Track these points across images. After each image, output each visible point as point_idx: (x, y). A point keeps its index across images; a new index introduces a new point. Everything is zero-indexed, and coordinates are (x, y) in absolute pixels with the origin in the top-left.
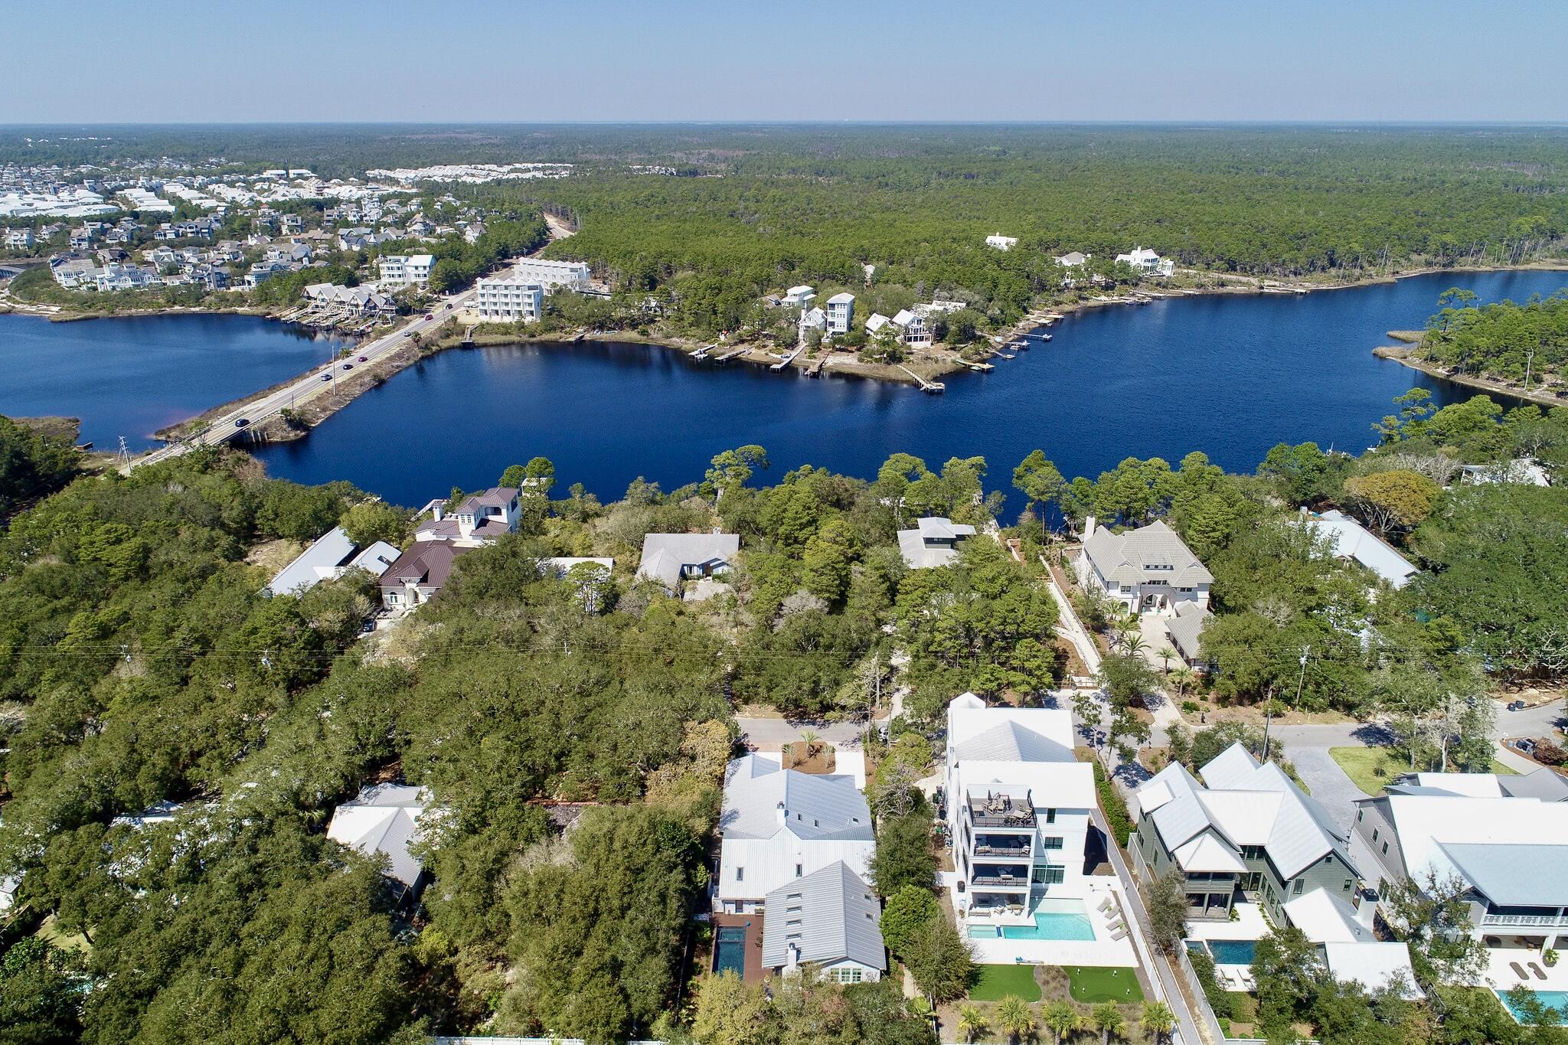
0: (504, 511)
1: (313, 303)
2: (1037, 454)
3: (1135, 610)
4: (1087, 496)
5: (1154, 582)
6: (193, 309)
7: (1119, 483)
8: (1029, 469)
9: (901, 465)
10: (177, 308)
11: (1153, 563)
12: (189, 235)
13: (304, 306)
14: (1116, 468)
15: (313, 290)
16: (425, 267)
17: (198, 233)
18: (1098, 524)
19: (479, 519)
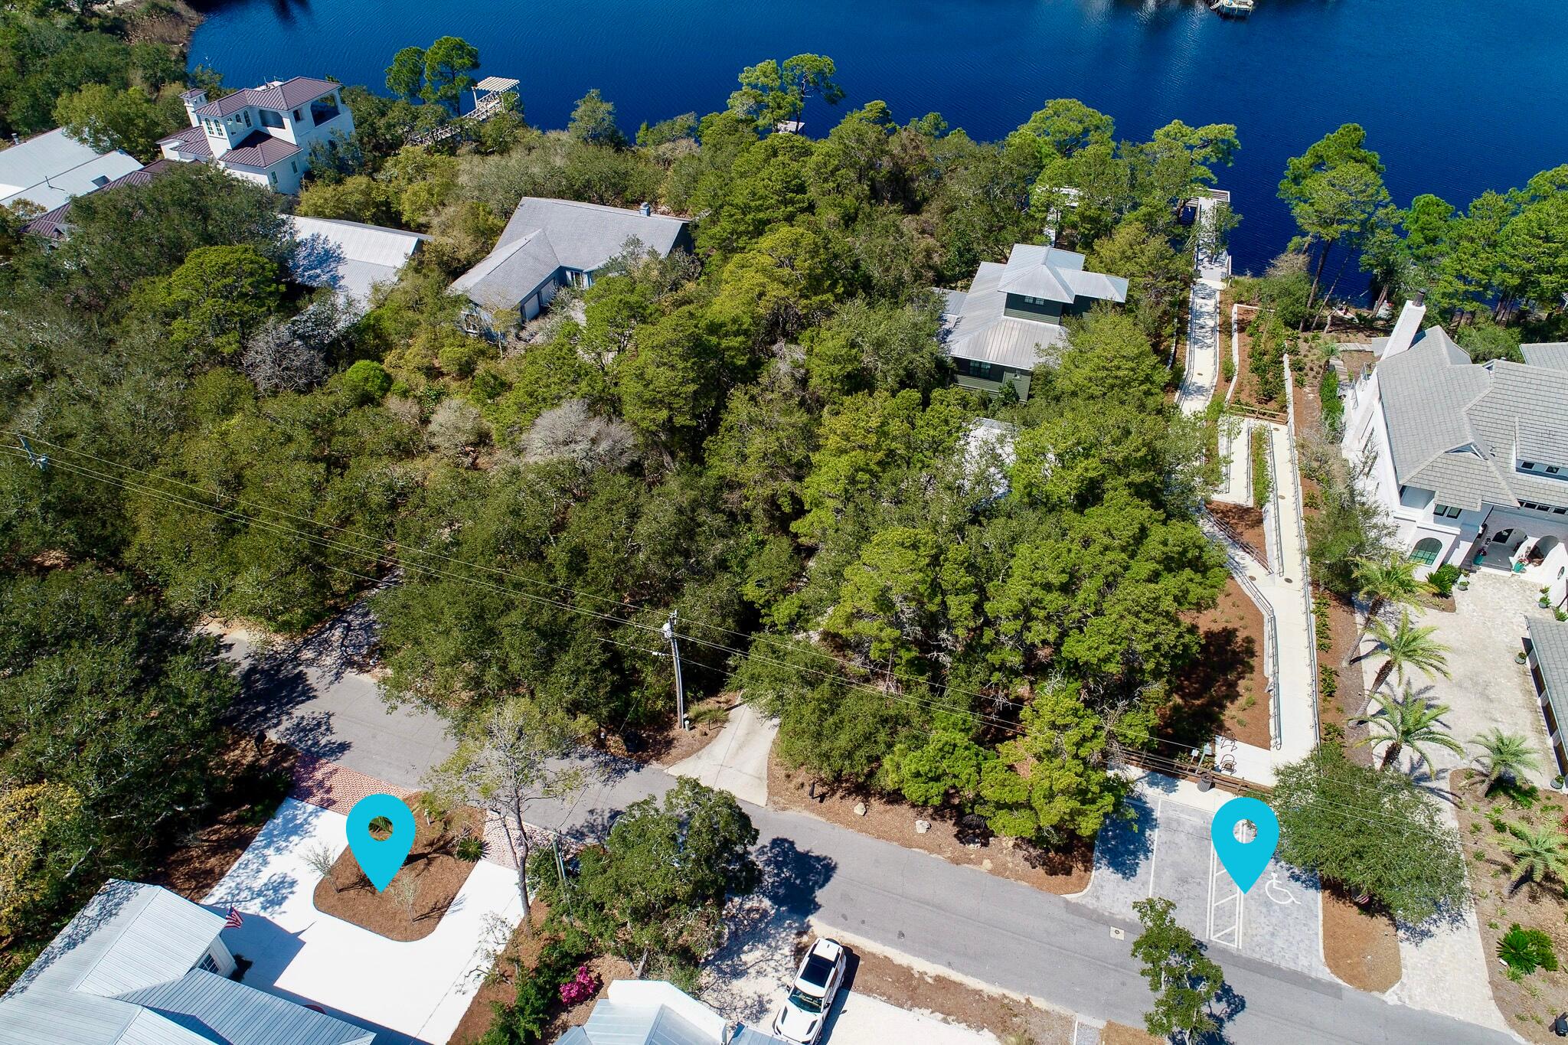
0: (287, 122)
2: (1349, 131)
3: (1457, 560)
4: (1433, 241)
5: (1530, 506)
7: (1519, 222)
8: (1319, 165)
9: (1059, 123)
11: (1544, 460)
14: (1521, 186)
18: (1427, 321)
19: (249, 131)
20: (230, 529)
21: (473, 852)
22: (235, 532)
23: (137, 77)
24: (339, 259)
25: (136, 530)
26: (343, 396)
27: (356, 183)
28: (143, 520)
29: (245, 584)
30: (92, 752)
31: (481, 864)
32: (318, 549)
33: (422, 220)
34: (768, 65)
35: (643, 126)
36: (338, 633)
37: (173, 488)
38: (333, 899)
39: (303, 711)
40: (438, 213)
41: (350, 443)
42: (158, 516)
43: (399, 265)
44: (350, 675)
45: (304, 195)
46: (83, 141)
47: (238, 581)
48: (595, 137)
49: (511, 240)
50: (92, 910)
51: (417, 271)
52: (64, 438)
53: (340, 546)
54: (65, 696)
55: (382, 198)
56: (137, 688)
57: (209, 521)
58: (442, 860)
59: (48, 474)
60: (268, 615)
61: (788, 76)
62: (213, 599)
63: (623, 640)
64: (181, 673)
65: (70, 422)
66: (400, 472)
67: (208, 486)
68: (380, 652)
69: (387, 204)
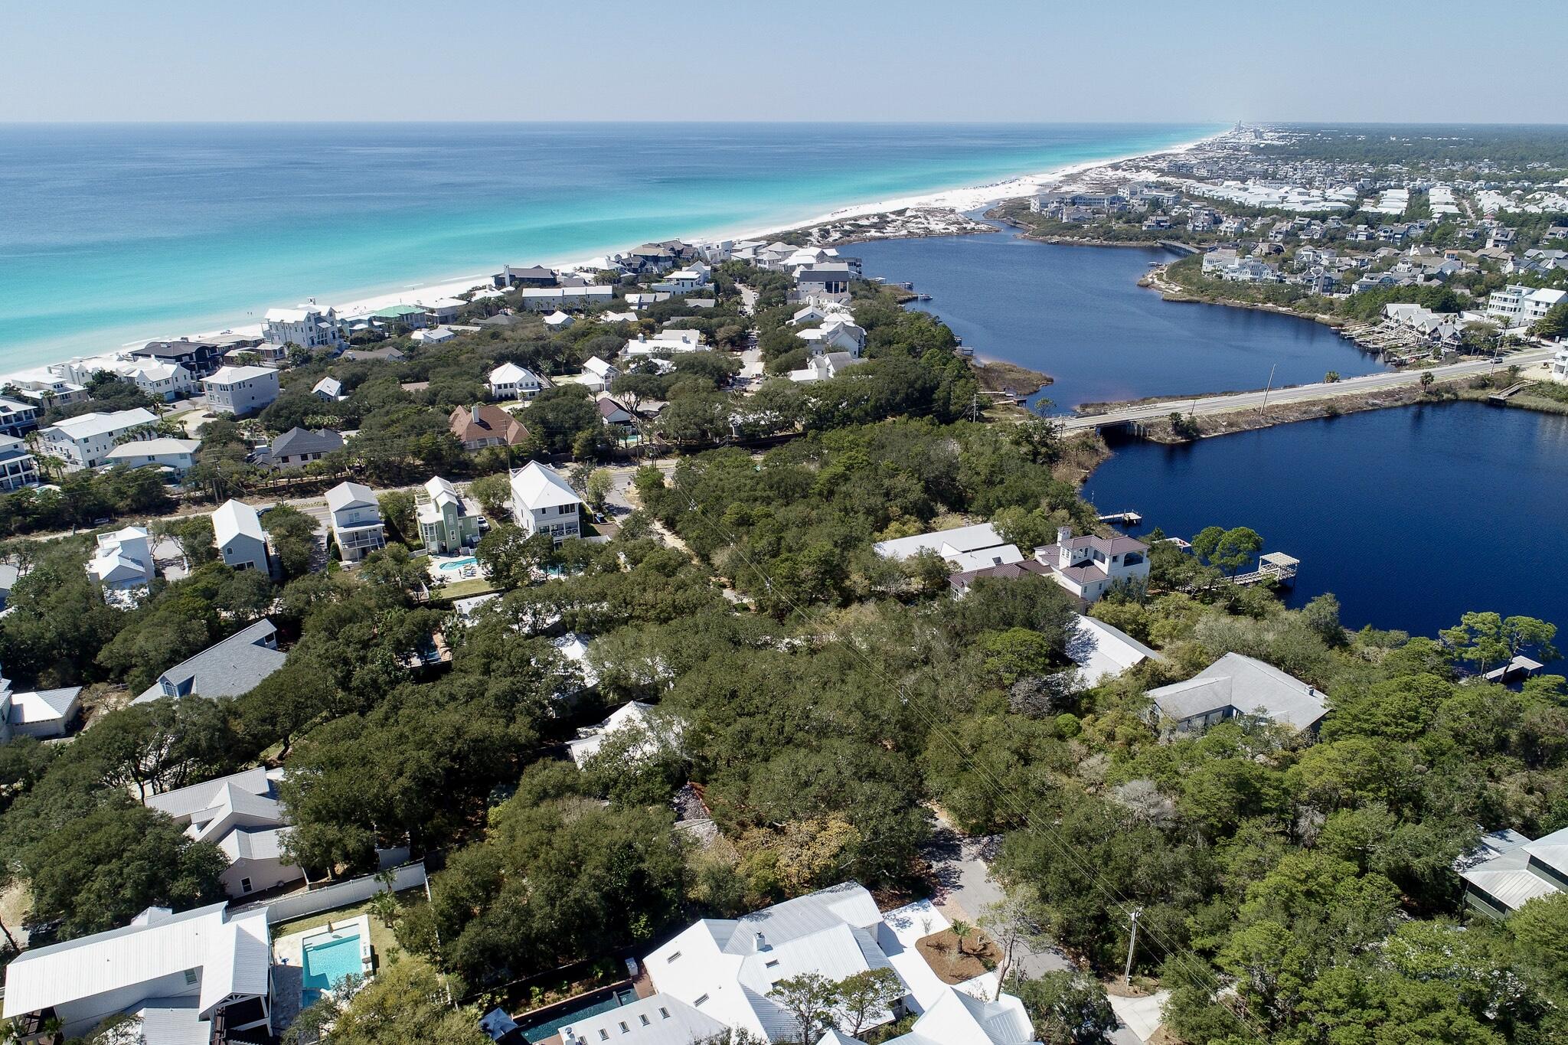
0: (1108, 559)
1: (1387, 322)
6: (1280, 309)
10: (1270, 305)
12: (1381, 239)
13: (1375, 324)
15: (1392, 308)
16: (1548, 304)
17: (1390, 237)
19: (1084, 559)
20: (964, 768)
21: (990, 968)
22: (965, 770)
23: (1044, 502)
24: (1094, 648)
25: (927, 749)
26: (1050, 729)
27: (1133, 607)
28: (931, 746)
29: (958, 795)
30: (873, 823)
31: (990, 974)
32: (996, 795)
33: (1160, 643)
34: (1489, 616)
35: (1367, 627)
36: (986, 839)
37: (950, 738)
38: (924, 947)
39: (953, 863)
40: (1171, 642)
41: (1038, 753)
42: (938, 747)
43: (1126, 667)
44: (980, 861)
45: (1097, 605)
46: (999, 534)
47: (955, 791)
48: (1316, 626)
49: (1208, 676)
50: (843, 885)
51: (1134, 674)
52: (919, 695)
53: (1006, 798)
54: (871, 799)
55: (1143, 621)
56: (896, 812)
57: (957, 760)
58: (975, 960)
59: (905, 708)
60: (961, 816)
61: (1506, 629)
62: (940, 795)
63: (1113, 911)
64: (914, 815)
65: (925, 689)
66: (1051, 778)
67: (965, 744)
68: (998, 857)
69: (1145, 625)
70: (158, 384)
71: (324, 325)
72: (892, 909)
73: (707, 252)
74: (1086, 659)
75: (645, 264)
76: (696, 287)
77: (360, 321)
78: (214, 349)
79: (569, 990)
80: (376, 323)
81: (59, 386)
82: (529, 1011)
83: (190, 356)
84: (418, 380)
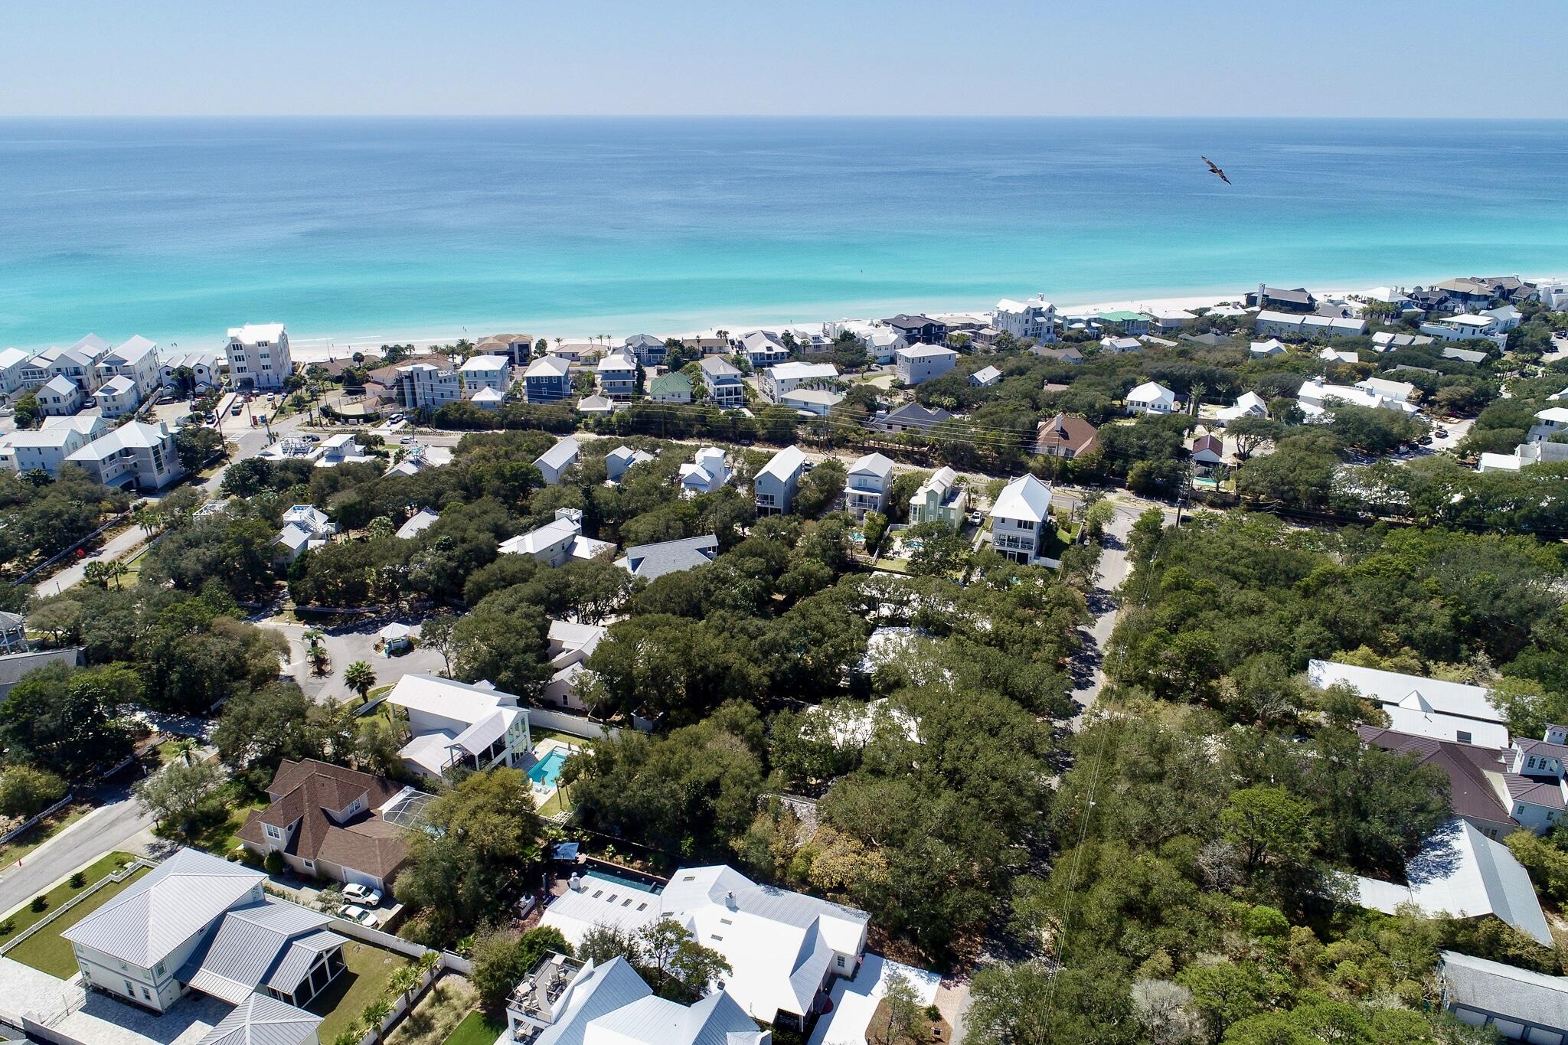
70: (879, 348)
71: (1040, 319)
72: (903, 962)
73: (1554, 296)
74: (1424, 881)
75: (1446, 299)
76: (1478, 335)
77: (1080, 321)
78: (941, 327)
79: (631, 862)
80: (1094, 325)
81: (816, 338)
82: (598, 859)
83: (919, 329)
84: (1061, 382)
